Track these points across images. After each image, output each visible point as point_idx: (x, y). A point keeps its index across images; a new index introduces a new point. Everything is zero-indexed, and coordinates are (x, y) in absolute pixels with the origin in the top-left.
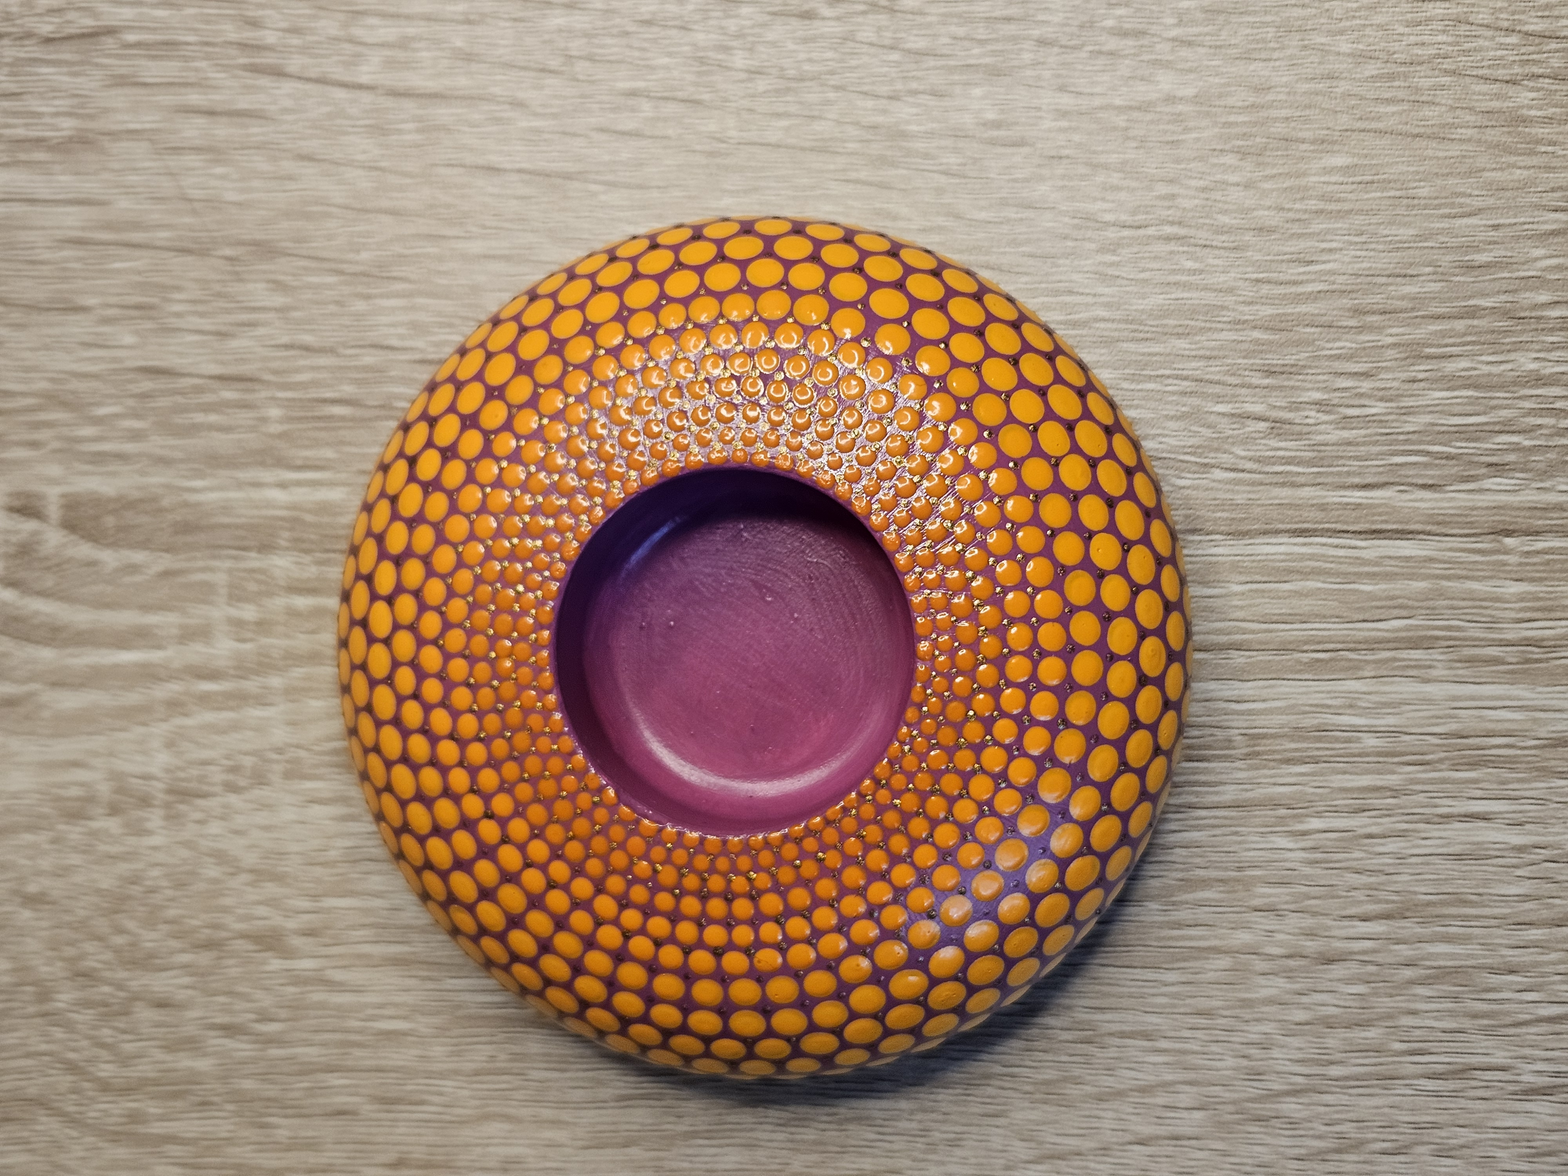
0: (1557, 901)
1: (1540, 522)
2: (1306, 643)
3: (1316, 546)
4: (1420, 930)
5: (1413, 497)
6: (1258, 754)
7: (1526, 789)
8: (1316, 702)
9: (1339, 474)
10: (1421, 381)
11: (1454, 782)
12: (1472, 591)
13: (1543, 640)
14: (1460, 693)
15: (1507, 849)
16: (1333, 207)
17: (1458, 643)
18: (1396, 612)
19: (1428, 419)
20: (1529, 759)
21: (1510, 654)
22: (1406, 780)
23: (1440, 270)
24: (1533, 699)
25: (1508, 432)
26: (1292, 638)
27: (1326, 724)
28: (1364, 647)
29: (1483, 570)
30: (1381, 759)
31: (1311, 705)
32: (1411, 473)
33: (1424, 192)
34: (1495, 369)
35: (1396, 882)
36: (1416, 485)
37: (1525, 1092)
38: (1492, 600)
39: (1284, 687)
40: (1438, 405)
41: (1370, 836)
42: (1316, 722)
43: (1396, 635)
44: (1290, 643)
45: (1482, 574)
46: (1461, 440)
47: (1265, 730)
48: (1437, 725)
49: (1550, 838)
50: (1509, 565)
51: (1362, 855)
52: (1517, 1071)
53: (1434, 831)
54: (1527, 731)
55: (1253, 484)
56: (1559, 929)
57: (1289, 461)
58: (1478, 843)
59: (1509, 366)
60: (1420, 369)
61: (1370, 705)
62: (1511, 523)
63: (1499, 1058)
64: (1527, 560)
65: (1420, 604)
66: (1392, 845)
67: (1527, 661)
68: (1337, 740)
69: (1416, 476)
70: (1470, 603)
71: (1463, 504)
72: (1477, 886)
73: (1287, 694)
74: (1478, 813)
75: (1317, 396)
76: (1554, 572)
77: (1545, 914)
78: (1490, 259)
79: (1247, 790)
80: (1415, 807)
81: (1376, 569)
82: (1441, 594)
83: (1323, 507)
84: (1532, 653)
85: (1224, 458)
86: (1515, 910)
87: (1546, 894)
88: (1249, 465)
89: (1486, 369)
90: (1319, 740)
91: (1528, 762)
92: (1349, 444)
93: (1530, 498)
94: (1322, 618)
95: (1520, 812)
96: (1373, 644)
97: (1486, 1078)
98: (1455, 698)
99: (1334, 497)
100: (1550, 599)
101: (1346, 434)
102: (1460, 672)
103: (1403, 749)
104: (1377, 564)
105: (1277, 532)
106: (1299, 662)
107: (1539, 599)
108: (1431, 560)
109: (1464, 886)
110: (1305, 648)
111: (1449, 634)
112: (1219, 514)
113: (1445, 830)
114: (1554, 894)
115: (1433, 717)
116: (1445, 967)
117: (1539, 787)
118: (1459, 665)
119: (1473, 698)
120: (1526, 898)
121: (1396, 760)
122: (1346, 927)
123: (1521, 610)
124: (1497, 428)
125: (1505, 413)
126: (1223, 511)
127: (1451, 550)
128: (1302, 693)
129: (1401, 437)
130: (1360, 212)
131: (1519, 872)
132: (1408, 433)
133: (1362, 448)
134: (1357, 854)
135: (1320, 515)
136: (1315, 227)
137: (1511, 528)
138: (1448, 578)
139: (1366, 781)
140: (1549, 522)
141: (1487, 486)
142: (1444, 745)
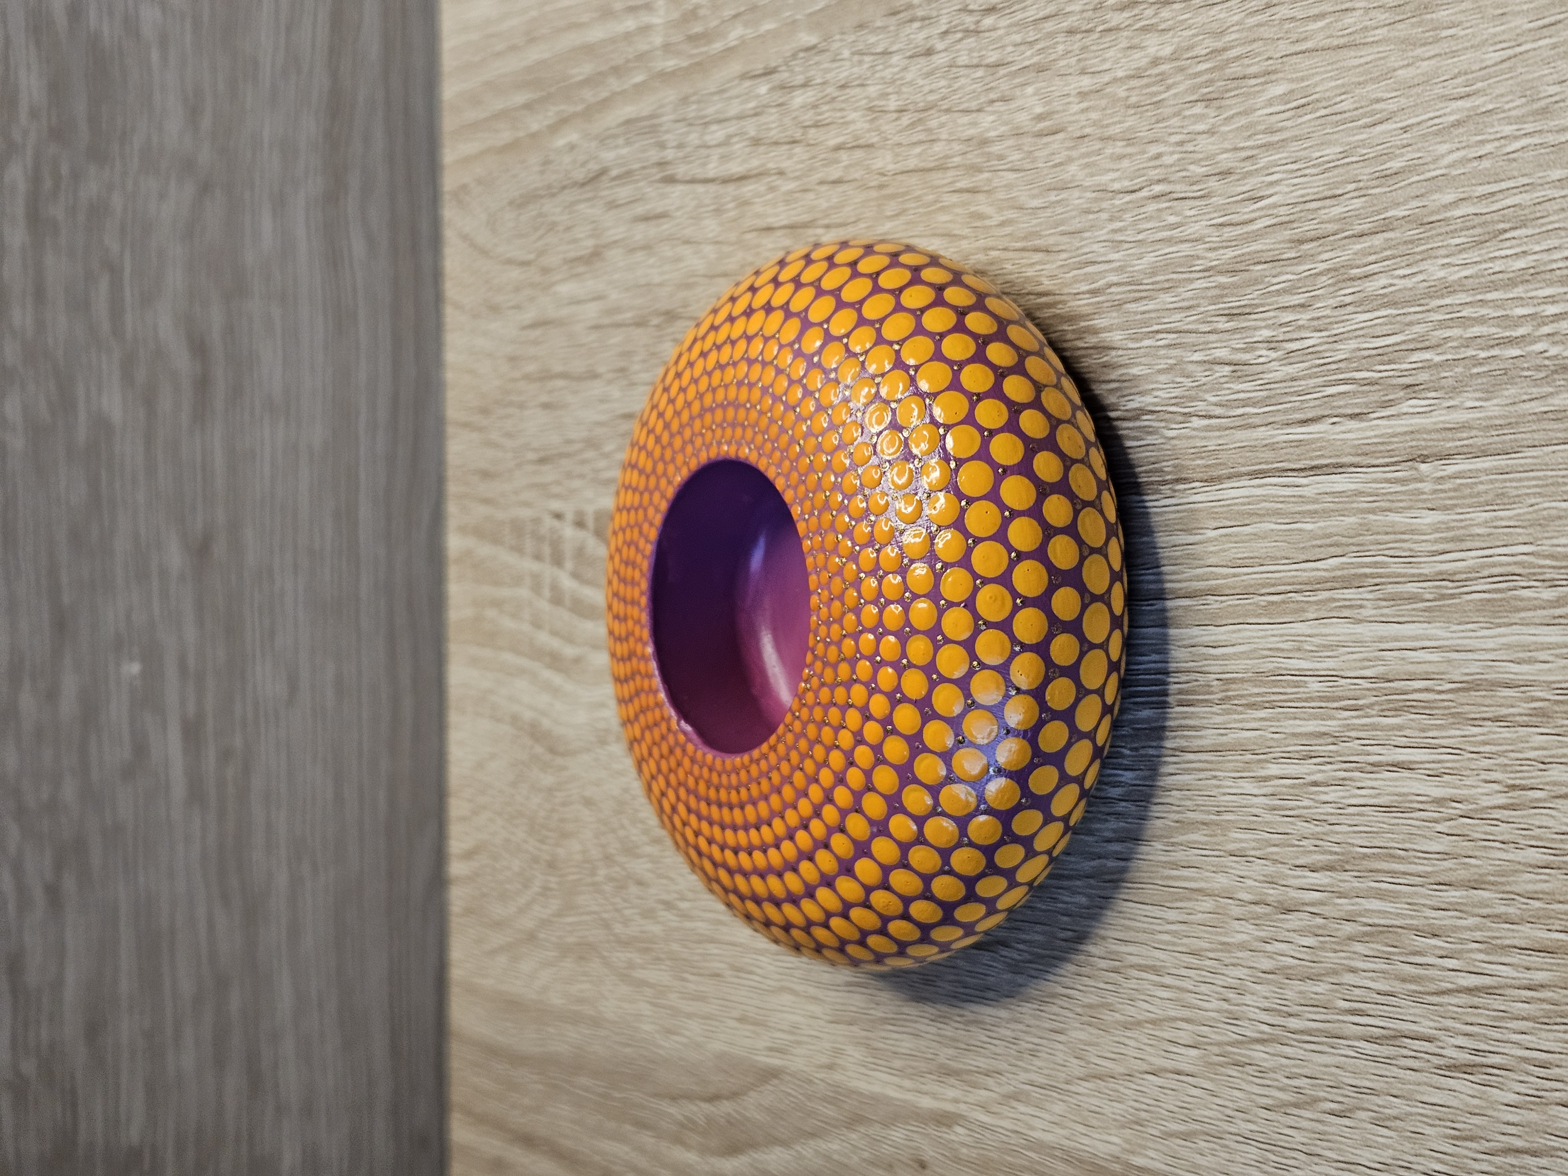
0: (1472, 861)
1: (1450, 444)
2: (1263, 586)
3: (1270, 488)
4: (1358, 885)
5: (1343, 428)
6: (1229, 698)
7: (1443, 737)
8: (1270, 646)
9: (1286, 411)
10: (1349, 304)
11: (1382, 728)
12: (1393, 524)
13: (1455, 574)
14: (1385, 634)
15: (1426, 802)
16: (1276, 138)
17: (1383, 580)
18: (1333, 550)
19: (1353, 344)
20: (1446, 704)
21: (1426, 589)
22: (1344, 726)
23: (1361, 184)
24: (1448, 639)
25: (1422, 349)
26: (1252, 582)
27: (1279, 668)
28: (1309, 588)
29: (1401, 501)
30: (1323, 704)
31: (1270, 649)
32: (1341, 403)
33: (1344, 106)
34: (1408, 283)
35: (1337, 833)
36: (1345, 416)
37: (1449, 1068)
38: (1412, 532)
39: (1249, 632)
40: (1363, 328)
41: (1315, 784)
42: (1271, 666)
43: (1333, 574)
44: (1251, 586)
45: (1401, 505)
46: (1382, 363)
47: (1235, 675)
48: (1368, 668)
49: (1465, 792)
50: (1423, 493)
51: (1311, 803)
52: (1440, 1044)
53: (1366, 780)
54: (1443, 673)
55: (1219, 428)
56: (1475, 892)
57: (1245, 403)
58: (1404, 795)
59: (1420, 277)
60: (1346, 294)
61: (1314, 649)
62: (1426, 448)
63: (1425, 1027)
64: (1440, 487)
65: (1351, 541)
66: (1333, 794)
67: (1443, 597)
68: (1289, 684)
69: (1345, 406)
70: (1392, 537)
71: (1384, 431)
72: (1404, 841)
73: (1249, 638)
74: (1403, 762)
75: (1266, 333)
76: (1464, 497)
77: (1463, 874)
78: (1404, 164)
79: (1222, 735)
80: (1353, 755)
81: (1316, 507)
82: (1366, 528)
83: (1272, 447)
84: (1447, 588)
85: (1201, 406)
86: (1435, 868)
87: (1463, 853)
88: (1218, 411)
89: (1401, 283)
90: (1275, 683)
91: (1445, 708)
92: (1293, 379)
93: (1442, 418)
94: (1275, 560)
95: (1439, 762)
96: (1314, 585)
97: (1415, 1048)
98: (1381, 639)
99: (1281, 435)
100: (1462, 528)
101: (1290, 369)
102: (1385, 611)
103: (1341, 694)
104: (1315, 501)
105: (1239, 475)
106: (1256, 604)
107: (1449, 529)
108: (1360, 493)
109: (1392, 840)
110: (1263, 591)
111: (1375, 571)
112: (1199, 462)
113: (1376, 779)
114: (1470, 853)
115: (1364, 659)
116: (1379, 925)
117: (1453, 735)
118: (1384, 603)
119: (1396, 639)
120: (1445, 855)
121: (1335, 705)
122: (1299, 877)
123: (1436, 541)
124: (1411, 346)
125: (1418, 329)
126: (1203, 458)
127: (1375, 481)
128: (1262, 637)
129: (1334, 366)
130: (1296, 138)
131: (1439, 828)
132: (1340, 361)
133: (1303, 382)
134: (1306, 803)
135: (1269, 455)
136: (1262, 163)
137: (1425, 453)
138: (1373, 511)
139: (1312, 726)
140: (1459, 443)
141: (1405, 410)
142: (1374, 689)
